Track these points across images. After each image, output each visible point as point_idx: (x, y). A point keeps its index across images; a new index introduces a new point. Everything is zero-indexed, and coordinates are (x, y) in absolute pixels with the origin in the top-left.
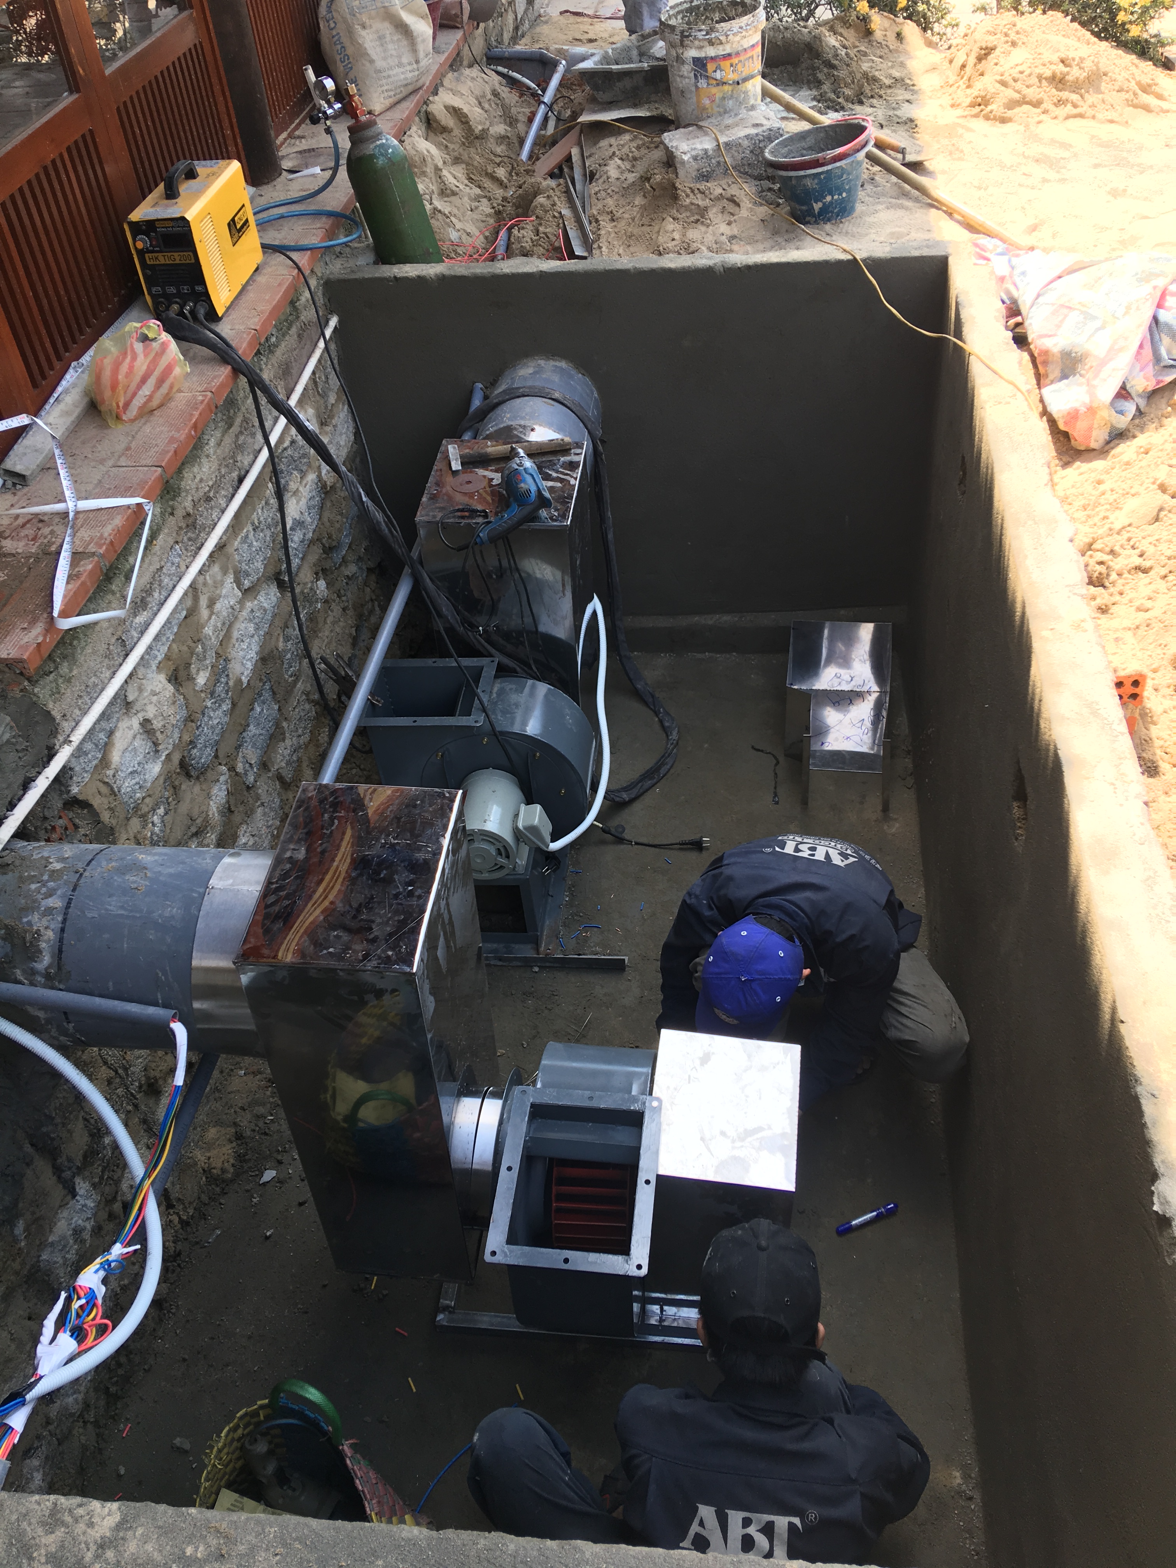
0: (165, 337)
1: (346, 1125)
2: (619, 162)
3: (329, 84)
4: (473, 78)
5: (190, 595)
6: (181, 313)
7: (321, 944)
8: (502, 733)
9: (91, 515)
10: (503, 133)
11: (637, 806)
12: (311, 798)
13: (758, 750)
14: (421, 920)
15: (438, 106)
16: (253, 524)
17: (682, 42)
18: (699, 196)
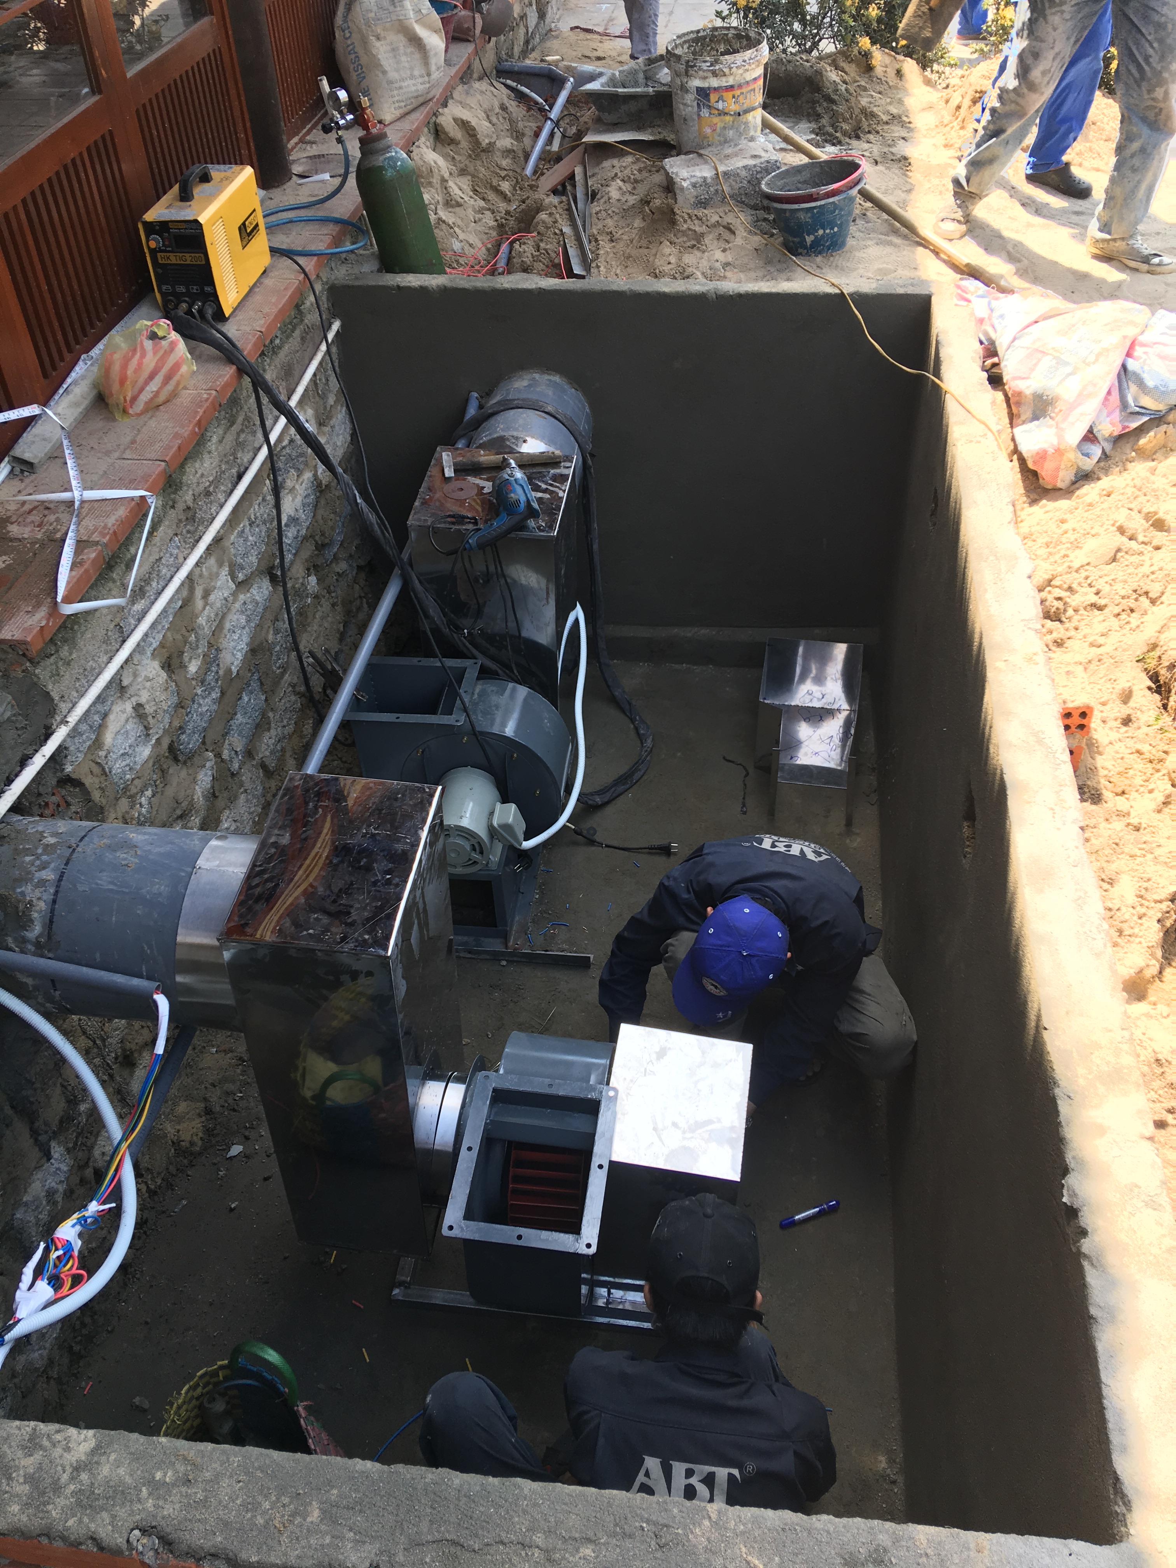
0: (174, 336)
1: (314, 1103)
2: (621, 183)
3: (343, 95)
4: (482, 92)
5: (186, 586)
6: (189, 312)
7: (301, 926)
8: (482, 733)
9: (96, 505)
10: (509, 146)
11: (609, 810)
12: (297, 787)
13: (729, 761)
14: (398, 907)
15: (446, 119)
16: (249, 519)
17: (687, 72)
18: (696, 222)
